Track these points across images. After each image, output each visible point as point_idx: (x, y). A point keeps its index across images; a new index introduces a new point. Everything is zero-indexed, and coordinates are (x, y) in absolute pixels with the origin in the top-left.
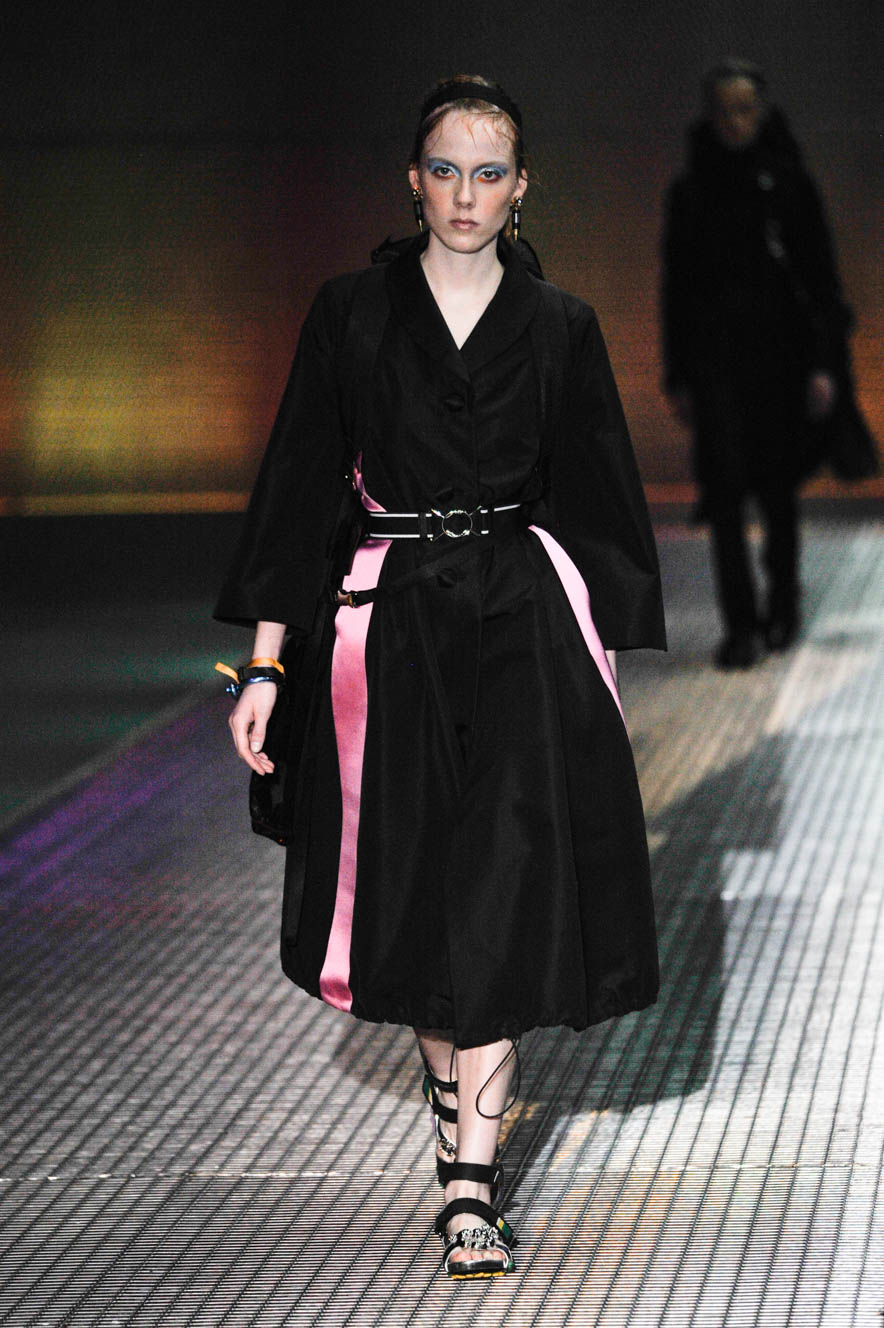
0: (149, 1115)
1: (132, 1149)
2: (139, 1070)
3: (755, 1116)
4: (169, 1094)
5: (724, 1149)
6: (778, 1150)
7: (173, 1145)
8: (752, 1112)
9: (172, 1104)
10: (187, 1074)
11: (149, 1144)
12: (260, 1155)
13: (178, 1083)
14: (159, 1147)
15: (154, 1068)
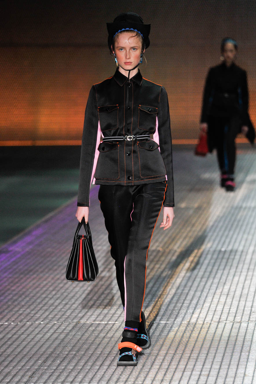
0: (68, 306)
1: (63, 315)
2: (65, 294)
3: (230, 308)
4: (73, 300)
5: (222, 317)
6: (236, 318)
7: (74, 314)
8: (229, 307)
9: (74, 303)
10: (78, 295)
11: (68, 314)
12: (97, 317)
13: (75, 298)
14: (70, 315)
15: (69, 294)
